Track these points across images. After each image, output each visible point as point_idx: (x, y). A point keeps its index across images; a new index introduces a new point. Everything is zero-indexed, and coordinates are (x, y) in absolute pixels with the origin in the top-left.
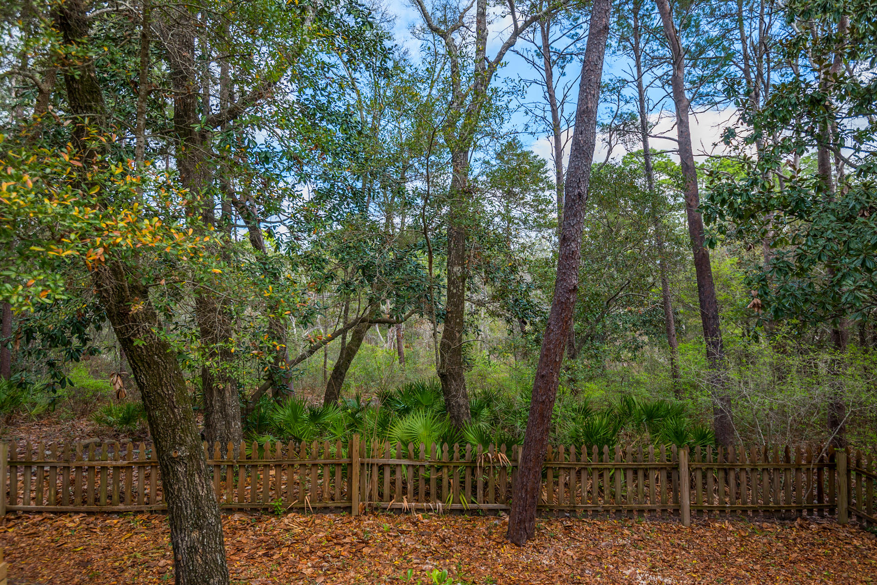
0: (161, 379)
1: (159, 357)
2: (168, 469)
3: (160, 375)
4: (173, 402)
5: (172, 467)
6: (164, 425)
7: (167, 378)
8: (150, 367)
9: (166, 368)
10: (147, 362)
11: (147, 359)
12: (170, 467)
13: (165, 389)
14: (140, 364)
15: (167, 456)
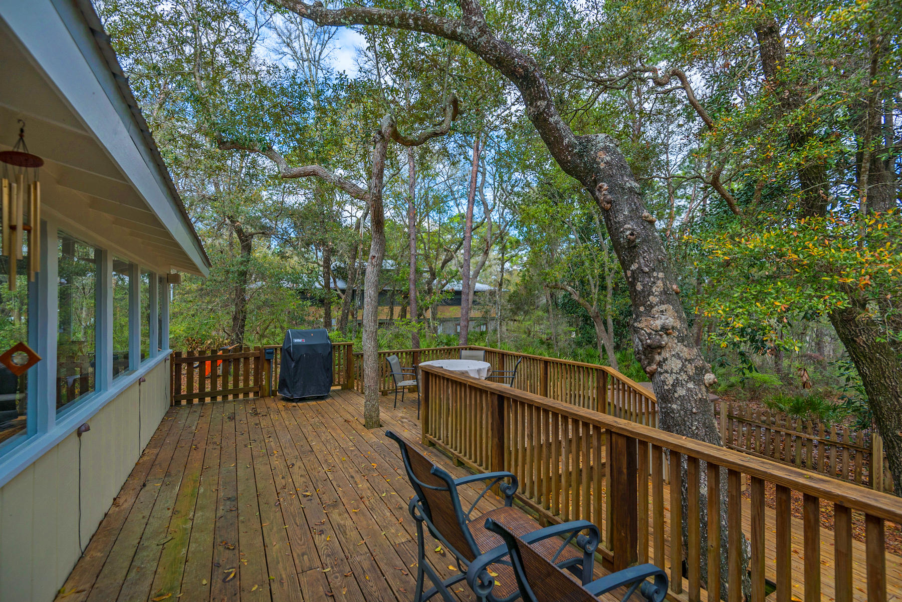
0: (884, 373)
1: (880, 355)
2: (893, 444)
3: (882, 369)
4: (897, 392)
5: (898, 444)
6: (888, 408)
7: (889, 373)
8: (873, 362)
9: (888, 364)
10: (869, 358)
11: (869, 355)
12: (895, 443)
13: (888, 381)
14: (862, 359)
15: (893, 434)
